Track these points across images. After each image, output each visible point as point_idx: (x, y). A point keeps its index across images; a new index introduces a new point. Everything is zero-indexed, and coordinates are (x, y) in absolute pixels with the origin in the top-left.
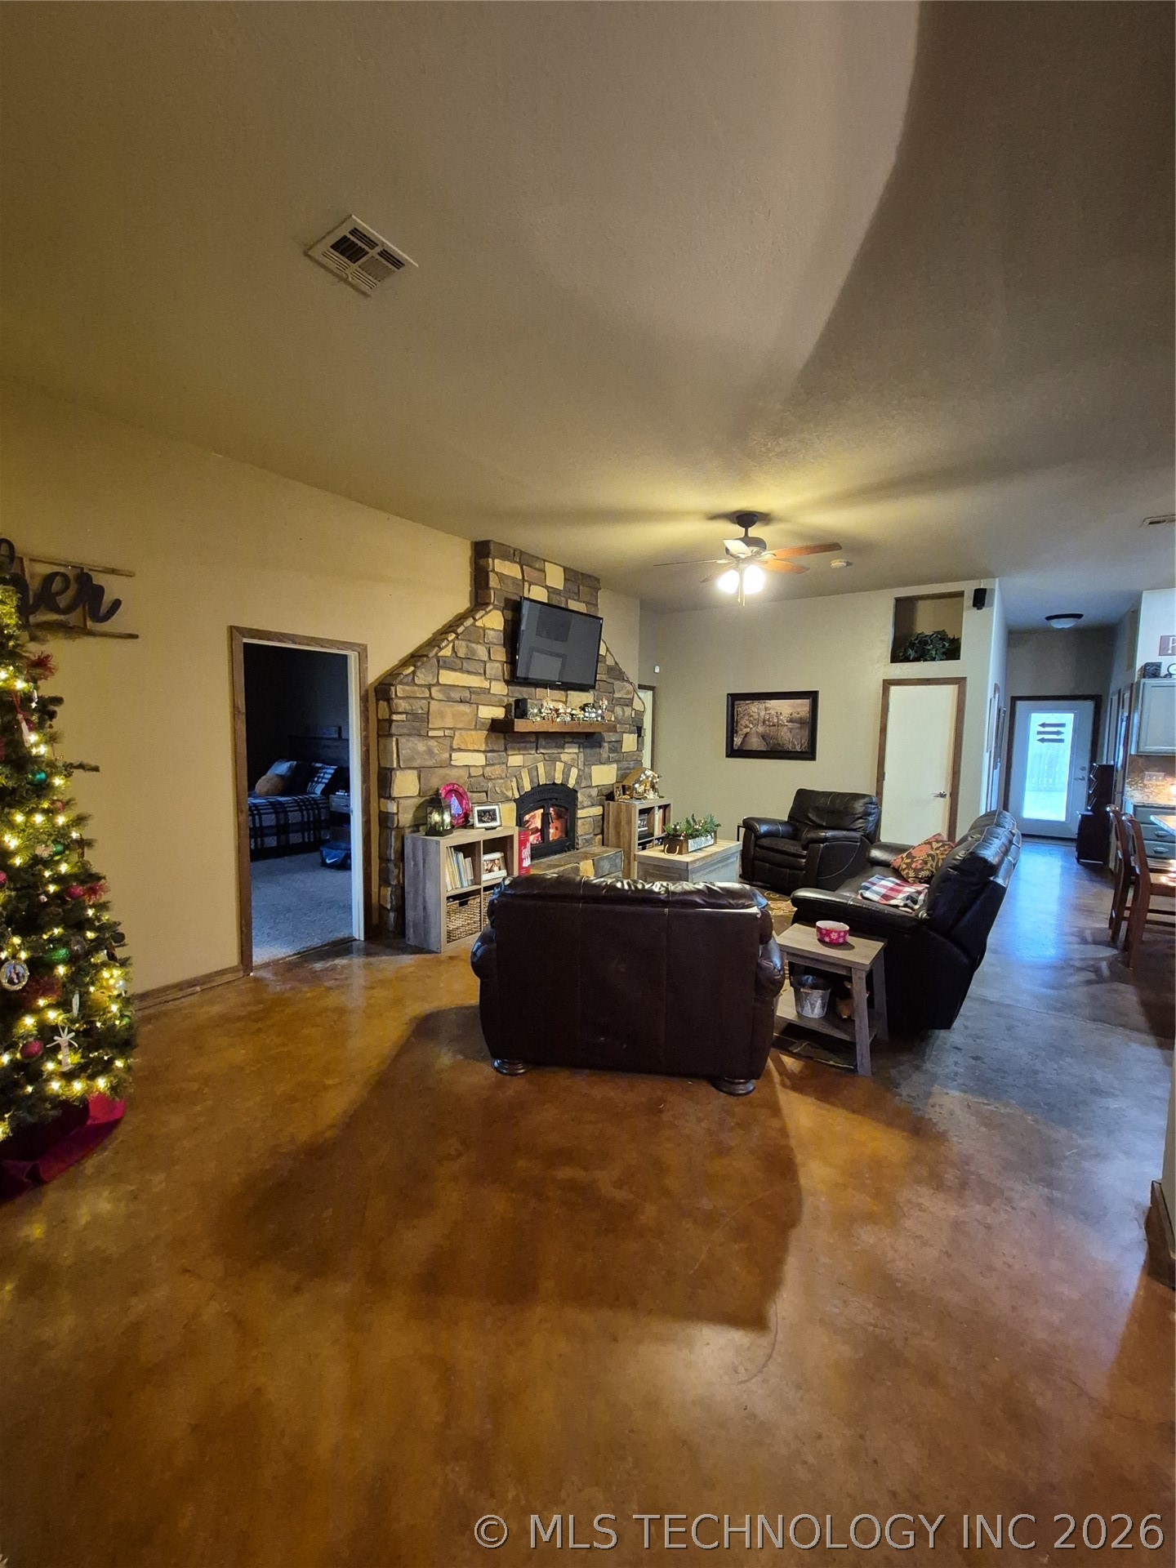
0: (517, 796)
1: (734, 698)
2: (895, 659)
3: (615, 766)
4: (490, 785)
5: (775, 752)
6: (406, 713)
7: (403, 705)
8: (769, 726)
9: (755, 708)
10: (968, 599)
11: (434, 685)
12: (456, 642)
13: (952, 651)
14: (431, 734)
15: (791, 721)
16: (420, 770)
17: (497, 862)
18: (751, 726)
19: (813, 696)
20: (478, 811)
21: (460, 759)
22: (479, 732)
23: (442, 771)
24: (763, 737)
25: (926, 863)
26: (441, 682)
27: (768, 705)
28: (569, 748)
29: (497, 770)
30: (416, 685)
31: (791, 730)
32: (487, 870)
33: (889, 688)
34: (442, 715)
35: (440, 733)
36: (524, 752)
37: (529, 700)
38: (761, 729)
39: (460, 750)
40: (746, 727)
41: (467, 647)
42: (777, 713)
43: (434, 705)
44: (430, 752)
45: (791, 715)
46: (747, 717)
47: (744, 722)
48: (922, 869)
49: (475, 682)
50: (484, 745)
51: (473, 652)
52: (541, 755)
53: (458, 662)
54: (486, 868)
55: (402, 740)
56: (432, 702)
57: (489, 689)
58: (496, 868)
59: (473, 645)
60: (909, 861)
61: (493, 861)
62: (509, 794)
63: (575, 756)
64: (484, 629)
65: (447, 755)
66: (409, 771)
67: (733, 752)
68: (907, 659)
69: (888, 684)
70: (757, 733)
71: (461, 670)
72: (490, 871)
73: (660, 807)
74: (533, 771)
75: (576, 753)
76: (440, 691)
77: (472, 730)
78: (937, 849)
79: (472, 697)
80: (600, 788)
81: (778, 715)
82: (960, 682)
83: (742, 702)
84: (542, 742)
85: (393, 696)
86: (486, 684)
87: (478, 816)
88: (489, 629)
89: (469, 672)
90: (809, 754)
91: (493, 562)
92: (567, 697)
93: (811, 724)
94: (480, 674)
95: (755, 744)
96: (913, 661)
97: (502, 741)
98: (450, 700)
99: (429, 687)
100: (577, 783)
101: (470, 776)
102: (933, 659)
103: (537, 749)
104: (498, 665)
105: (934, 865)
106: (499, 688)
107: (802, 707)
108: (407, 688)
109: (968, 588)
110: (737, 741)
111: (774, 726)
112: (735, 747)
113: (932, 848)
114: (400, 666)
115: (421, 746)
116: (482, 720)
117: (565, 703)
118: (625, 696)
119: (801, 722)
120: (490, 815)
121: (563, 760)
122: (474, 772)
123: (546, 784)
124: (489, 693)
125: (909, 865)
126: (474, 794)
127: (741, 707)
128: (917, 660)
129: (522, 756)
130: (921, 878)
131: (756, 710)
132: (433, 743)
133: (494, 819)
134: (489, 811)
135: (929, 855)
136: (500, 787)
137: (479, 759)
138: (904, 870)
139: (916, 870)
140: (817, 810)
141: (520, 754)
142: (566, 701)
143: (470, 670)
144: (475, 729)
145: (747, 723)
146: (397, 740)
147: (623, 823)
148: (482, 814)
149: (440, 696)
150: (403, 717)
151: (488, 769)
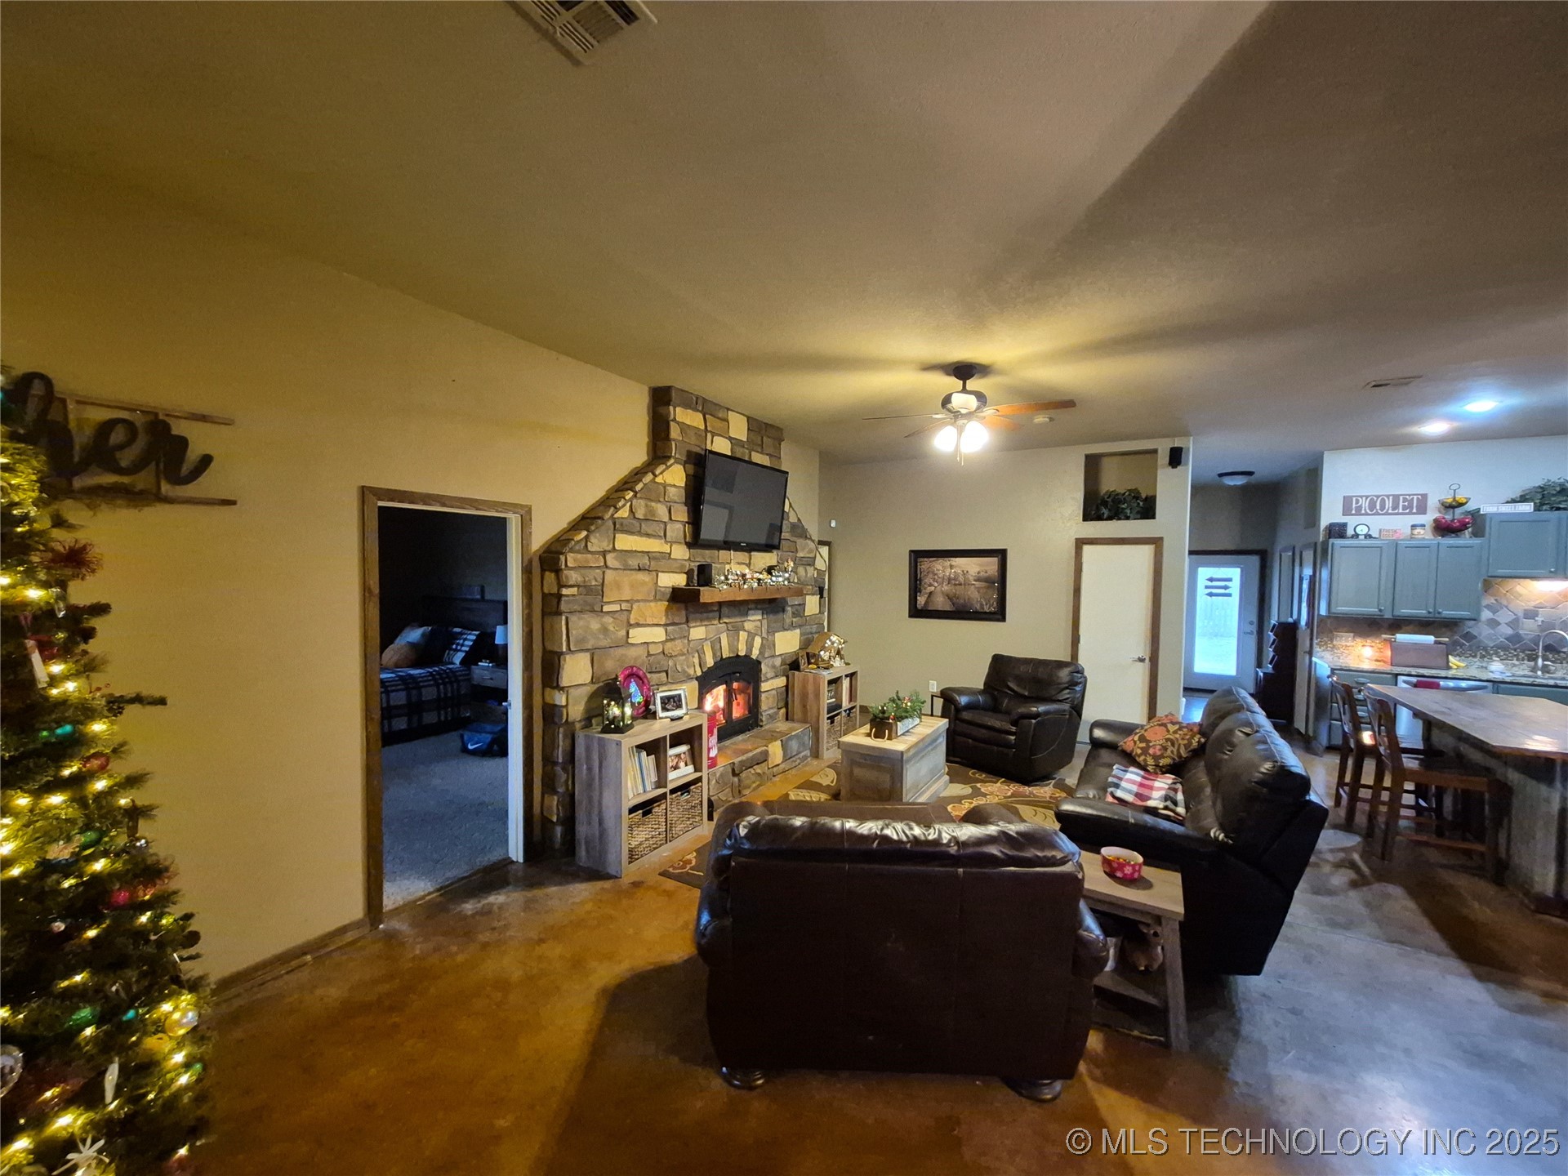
0: (699, 673)
1: (917, 556)
2: (1087, 517)
3: (798, 631)
4: (671, 663)
5: (961, 612)
6: (578, 586)
7: (573, 577)
8: (955, 585)
9: (941, 567)
10: (1163, 457)
11: (610, 551)
12: (634, 501)
13: (1147, 510)
14: (606, 608)
15: (978, 580)
16: (593, 653)
17: (683, 756)
18: (936, 584)
19: (1001, 554)
20: (661, 698)
21: (638, 635)
22: (659, 603)
23: (618, 652)
24: (949, 597)
25: (1165, 748)
26: (617, 548)
27: (953, 563)
28: (752, 616)
29: (678, 646)
30: (590, 552)
31: (978, 590)
32: (672, 767)
33: (1081, 549)
34: (618, 586)
35: (616, 607)
36: (706, 623)
37: (713, 565)
38: (946, 588)
39: (638, 625)
40: (930, 585)
41: (646, 506)
42: (963, 571)
43: (610, 575)
44: (605, 630)
45: (979, 573)
46: (931, 575)
47: (927, 580)
48: (1162, 756)
49: (655, 545)
50: (664, 618)
51: (653, 512)
52: (724, 625)
53: (637, 524)
54: (671, 765)
55: (573, 619)
56: (608, 572)
57: (670, 554)
58: (682, 764)
59: (653, 504)
60: (1143, 745)
61: (678, 756)
62: (691, 672)
63: (758, 623)
64: (665, 486)
65: (623, 633)
66: (582, 655)
67: (916, 612)
68: (1099, 518)
69: (1080, 543)
70: (943, 593)
71: (640, 533)
72: (676, 768)
73: (846, 676)
74: (716, 644)
75: (759, 620)
76: (616, 558)
77: (651, 601)
78: (1175, 732)
79: (652, 563)
80: (783, 657)
81: (965, 573)
82: (1157, 542)
83: (926, 559)
84: (725, 610)
85: (563, 567)
86: (666, 548)
87: (662, 703)
88: (671, 485)
89: (648, 535)
90: (999, 614)
91: (675, 410)
92: (750, 559)
93: (1000, 582)
94: (660, 537)
95: (940, 603)
96: (1106, 520)
97: (684, 612)
98: (627, 568)
99: (604, 553)
100: (761, 652)
101: (649, 655)
102: (1127, 518)
103: (720, 618)
104: (680, 526)
105: (1175, 750)
106: (680, 552)
107: (990, 565)
108: (579, 556)
109: (1164, 447)
110: (921, 600)
111: (960, 584)
112: (919, 607)
113: (1168, 731)
114: (569, 531)
115: (595, 624)
116: (663, 589)
117: (749, 565)
118: (808, 555)
119: (988, 581)
120: (674, 702)
121: (746, 628)
122: (654, 650)
123: (729, 657)
124: (670, 558)
125: (1145, 751)
126: (653, 675)
127: (925, 564)
128: (1110, 518)
129: (704, 628)
130: (1163, 767)
131: (941, 568)
132: (608, 620)
133: (679, 706)
134: (673, 697)
135: (1167, 740)
136: (681, 664)
137: (658, 634)
138: (1139, 756)
139: (1156, 758)
140: (1019, 679)
141: (703, 626)
142: (750, 563)
143: (650, 532)
144: (655, 600)
145: (931, 581)
146: (567, 618)
147: (811, 696)
148: (666, 701)
149: (616, 564)
150: (574, 591)
151: (669, 645)
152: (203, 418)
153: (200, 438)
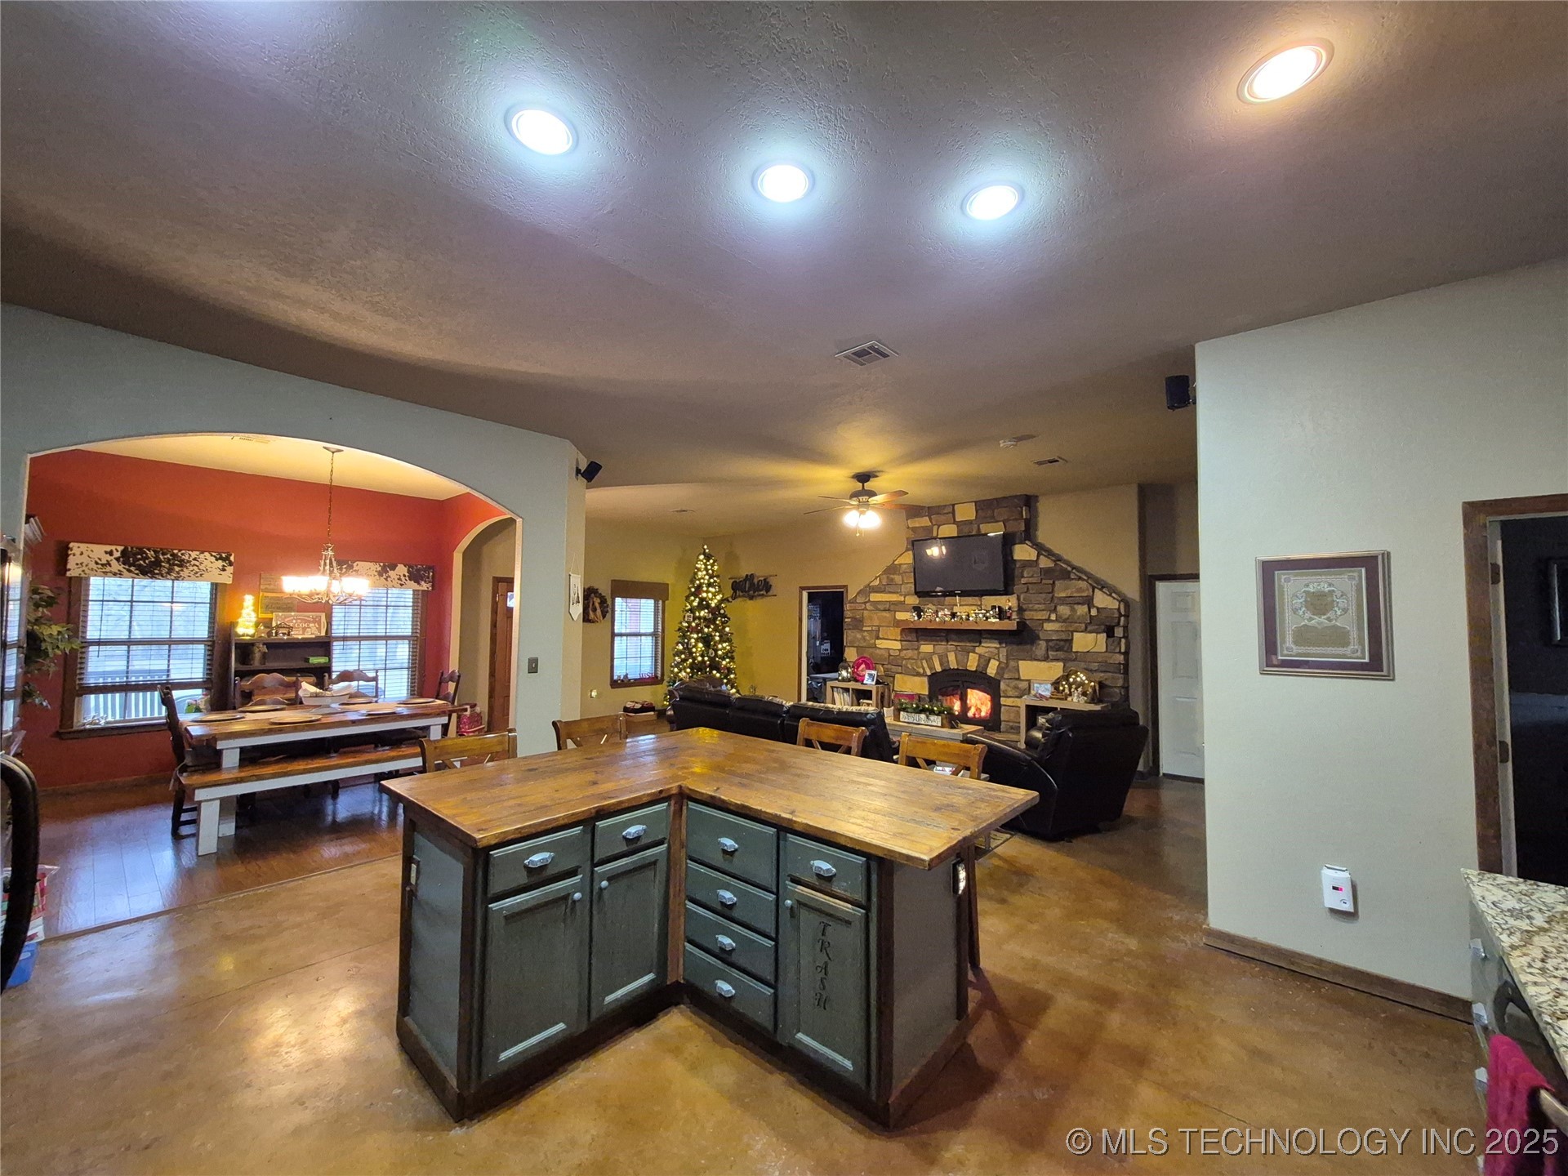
0: (929, 674)
3: (1060, 664)
4: (904, 663)
6: (851, 617)
7: (849, 614)
11: (868, 602)
12: (881, 576)
14: (864, 629)
21: (882, 644)
22: (896, 628)
23: (871, 650)
26: (871, 600)
28: (986, 642)
29: (909, 653)
30: (858, 603)
34: (871, 619)
35: (870, 629)
36: (934, 643)
39: (883, 639)
41: (888, 577)
43: (866, 613)
44: (864, 638)
49: (894, 598)
50: (899, 637)
51: (892, 580)
52: (953, 647)
53: (883, 587)
55: (849, 632)
57: (906, 601)
59: (892, 576)
62: (921, 671)
63: (996, 651)
64: (900, 565)
65: (874, 641)
66: (852, 648)
71: (884, 592)
74: (943, 659)
75: (994, 648)
76: (871, 605)
77: (891, 627)
79: (893, 607)
84: (954, 637)
85: (846, 609)
86: (902, 599)
88: (903, 564)
89: (890, 592)
91: (908, 522)
92: (981, 601)
94: (898, 593)
97: (916, 635)
98: (877, 609)
99: (865, 603)
100: (996, 673)
101: (890, 655)
106: (913, 600)
115: (859, 636)
116: (898, 621)
117: (980, 606)
121: (975, 652)
122: (892, 653)
123: (958, 669)
124: (904, 603)
129: (933, 646)
132: (865, 634)
136: (911, 665)
137: (897, 645)
141: (931, 644)
142: (981, 604)
144: (894, 626)
149: (872, 608)
150: (849, 620)
151: (905, 652)
152: (771, 576)
153: (772, 581)
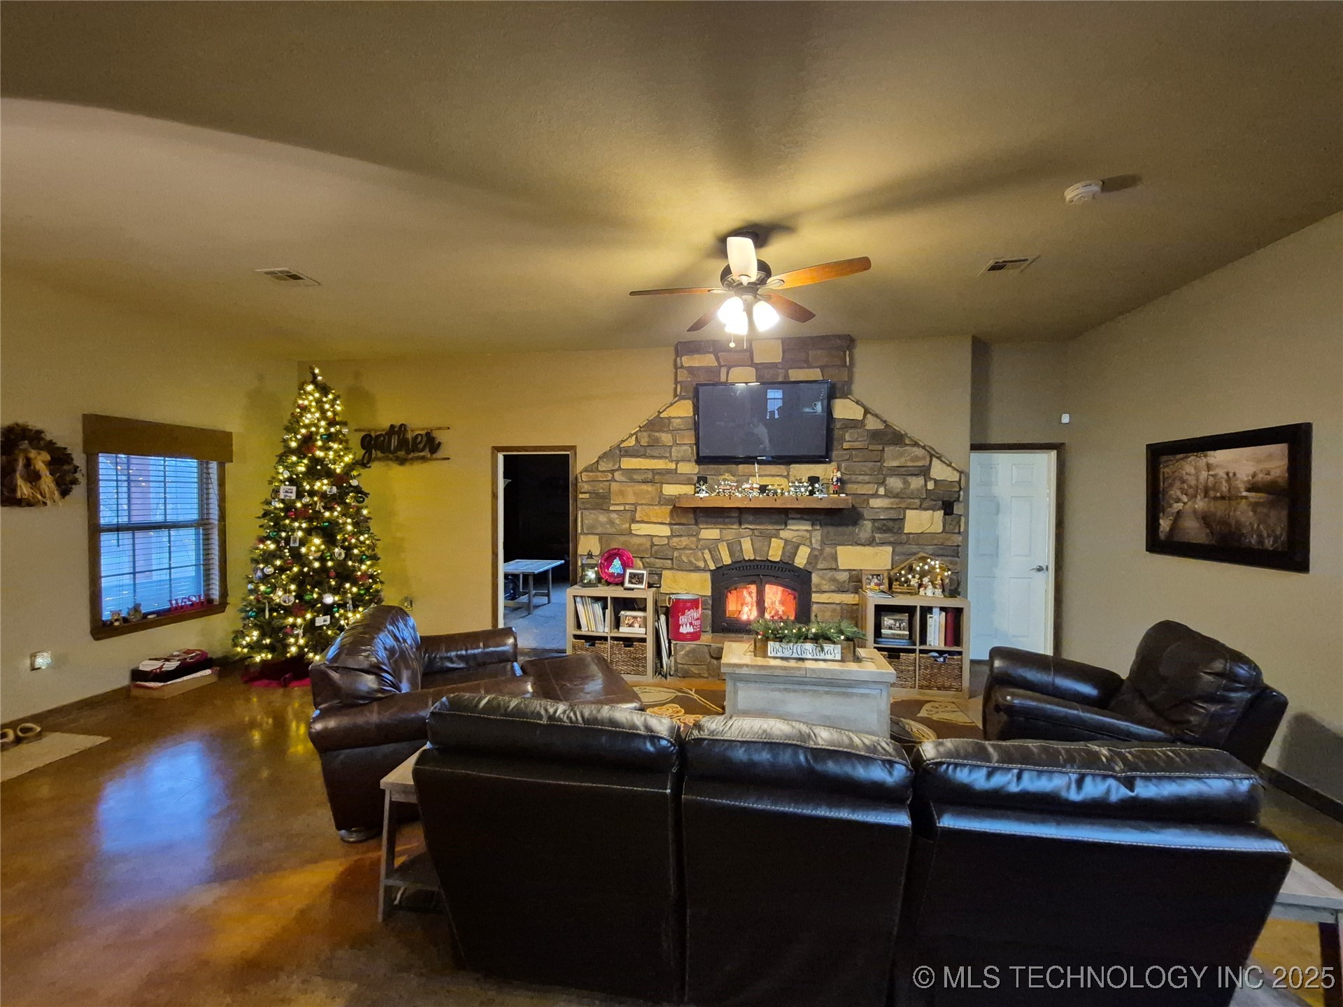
0: (712, 567)
1: (1158, 454)
3: (888, 548)
4: (676, 554)
6: (589, 493)
7: (586, 487)
8: (1215, 498)
9: (1192, 468)
11: (617, 470)
12: (639, 434)
14: (612, 508)
15: (1253, 488)
16: (601, 536)
17: (639, 619)
18: (1185, 499)
19: (1293, 436)
20: (630, 573)
21: (640, 529)
22: (663, 507)
23: (622, 538)
24: (1205, 519)
26: (622, 467)
27: (1213, 460)
28: (794, 524)
29: (685, 541)
30: (600, 471)
31: (1255, 506)
32: (627, 624)
34: (622, 493)
35: (621, 508)
36: (721, 527)
38: (1200, 504)
39: (643, 522)
40: (1178, 500)
41: (649, 436)
42: (1227, 474)
43: (614, 486)
44: (612, 523)
45: (1254, 476)
46: (1178, 484)
47: (1175, 492)
49: (659, 464)
50: (668, 519)
51: (657, 440)
52: (747, 530)
53: (642, 449)
54: (627, 622)
55: (586, 513)
56: (613, 484)
57: (678, 470)
58: (636, 625)
59: (656, 434)
61: (635, 618)
62: (702, 564)
63: (807, 535)
64: (669, 418)
65: (627, 525)
66: (591, 536)
67: (1157, 544)
70: (1195, 512)
71: (644, 456)
72: (631, 626)
73: (942, 609)
74: (733, 547)
75: (807, 531)
76: (622, 474)
77: (656, 505)
79: (657, 477)
80: (854, 573)
81: (1230, 477)
83: (1171, 457)
84: (749, 517)
85: (580, 481)
86: (673, 466)
87: (630, 577)
88: (674, 418)
89: (653, 457)
90: (1298, 558)
91: (681, 360)
92: (787, 471)
94: (666, 457)
95: (1193, 530)
97: (693, 516)
98: (633, 481)
99: (612, 471)
100: (810, 563)
101: (653, 545)
103: (741, 523)
104: (685, 448)
106: (690, 468)
107: (1276, 458)
108: (591, 474)
110: (1165, 524)
111: (1223, 498)
112: (1162, 536)
115: (603, 518)
116: (667, 497)
117: (787, 477)
118: (909, 464)
120: (638, 578)
121: (784, 536)
122: (656, 541)
123: (755, 560)
124: (676, 472)
126: (657, 560)
127: (1169, 466)
129: (719, 530)
131: (1193, 471)
132: (614, 516)
133: (641, 582)
134: (638, 574)
136: (688, 557)
137: (665, 531)
141: (717, 528)
142: (788, 474)
143: (654, 455)
144: (660, 504)
145: (1179, 493)
146: (582, 513)
148: (633, 576)
149: (624, 479)
150: (587, 496)
151: (675, 540)
152: (439, 429)
153: (440, 436)
